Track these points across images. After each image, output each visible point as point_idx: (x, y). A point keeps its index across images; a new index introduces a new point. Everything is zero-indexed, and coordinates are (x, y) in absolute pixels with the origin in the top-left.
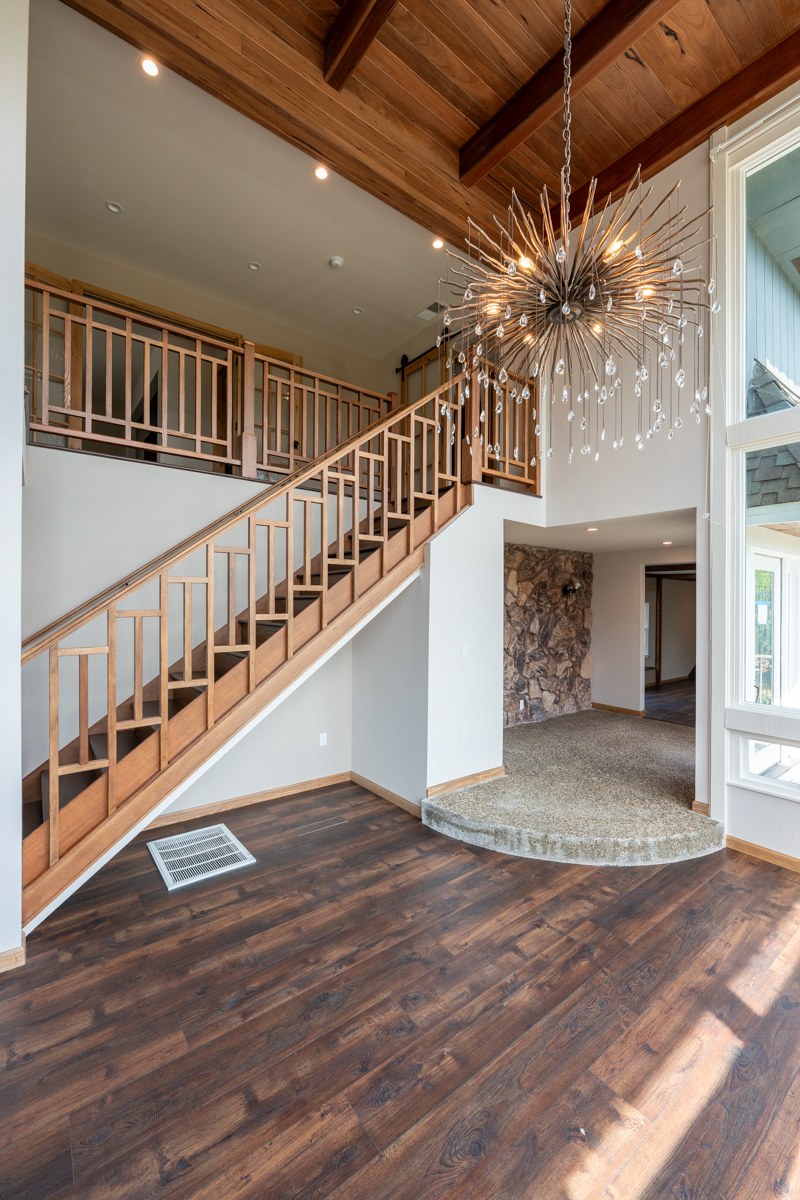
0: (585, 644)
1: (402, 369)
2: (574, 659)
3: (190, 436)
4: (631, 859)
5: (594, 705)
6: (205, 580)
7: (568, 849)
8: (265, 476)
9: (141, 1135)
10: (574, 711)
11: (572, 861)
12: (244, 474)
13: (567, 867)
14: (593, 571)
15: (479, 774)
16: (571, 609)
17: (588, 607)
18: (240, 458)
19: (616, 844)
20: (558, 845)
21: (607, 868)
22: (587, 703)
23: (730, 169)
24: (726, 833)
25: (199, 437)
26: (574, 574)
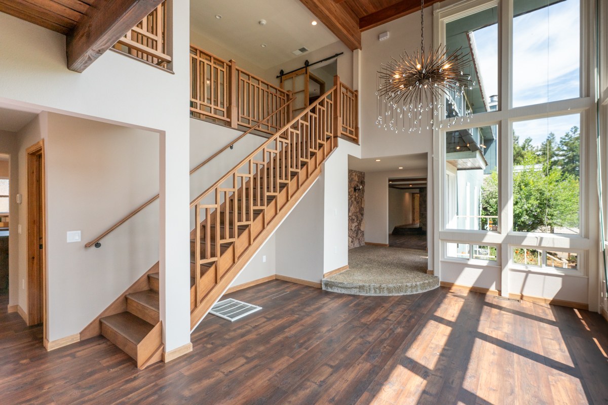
0: (362, 215)
1: (281, 76)
2: (358, 222)
3: (209, 105)
4: (412, 291)
5: (366, 243)
6: (249, 176)
7: (389, 290)
8: (241, 128)
9: (300, 379)
10: (359, 246)
11: (390, 295)
12: (233, 126)
13: (389, 297)
14: (365, 180)
15: (340, 268)
16: (357, 198)
17: (363, 197)
18: (230, 118)
19: (407, 286)
20: (385, 289)
21: (404, 295)
22: (363, 242)
23: (440, 20)
24: (440, 280)
25: (213, 106)
26: (358, 182)
